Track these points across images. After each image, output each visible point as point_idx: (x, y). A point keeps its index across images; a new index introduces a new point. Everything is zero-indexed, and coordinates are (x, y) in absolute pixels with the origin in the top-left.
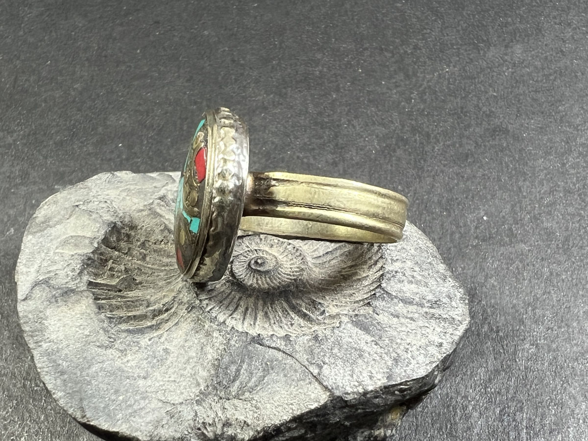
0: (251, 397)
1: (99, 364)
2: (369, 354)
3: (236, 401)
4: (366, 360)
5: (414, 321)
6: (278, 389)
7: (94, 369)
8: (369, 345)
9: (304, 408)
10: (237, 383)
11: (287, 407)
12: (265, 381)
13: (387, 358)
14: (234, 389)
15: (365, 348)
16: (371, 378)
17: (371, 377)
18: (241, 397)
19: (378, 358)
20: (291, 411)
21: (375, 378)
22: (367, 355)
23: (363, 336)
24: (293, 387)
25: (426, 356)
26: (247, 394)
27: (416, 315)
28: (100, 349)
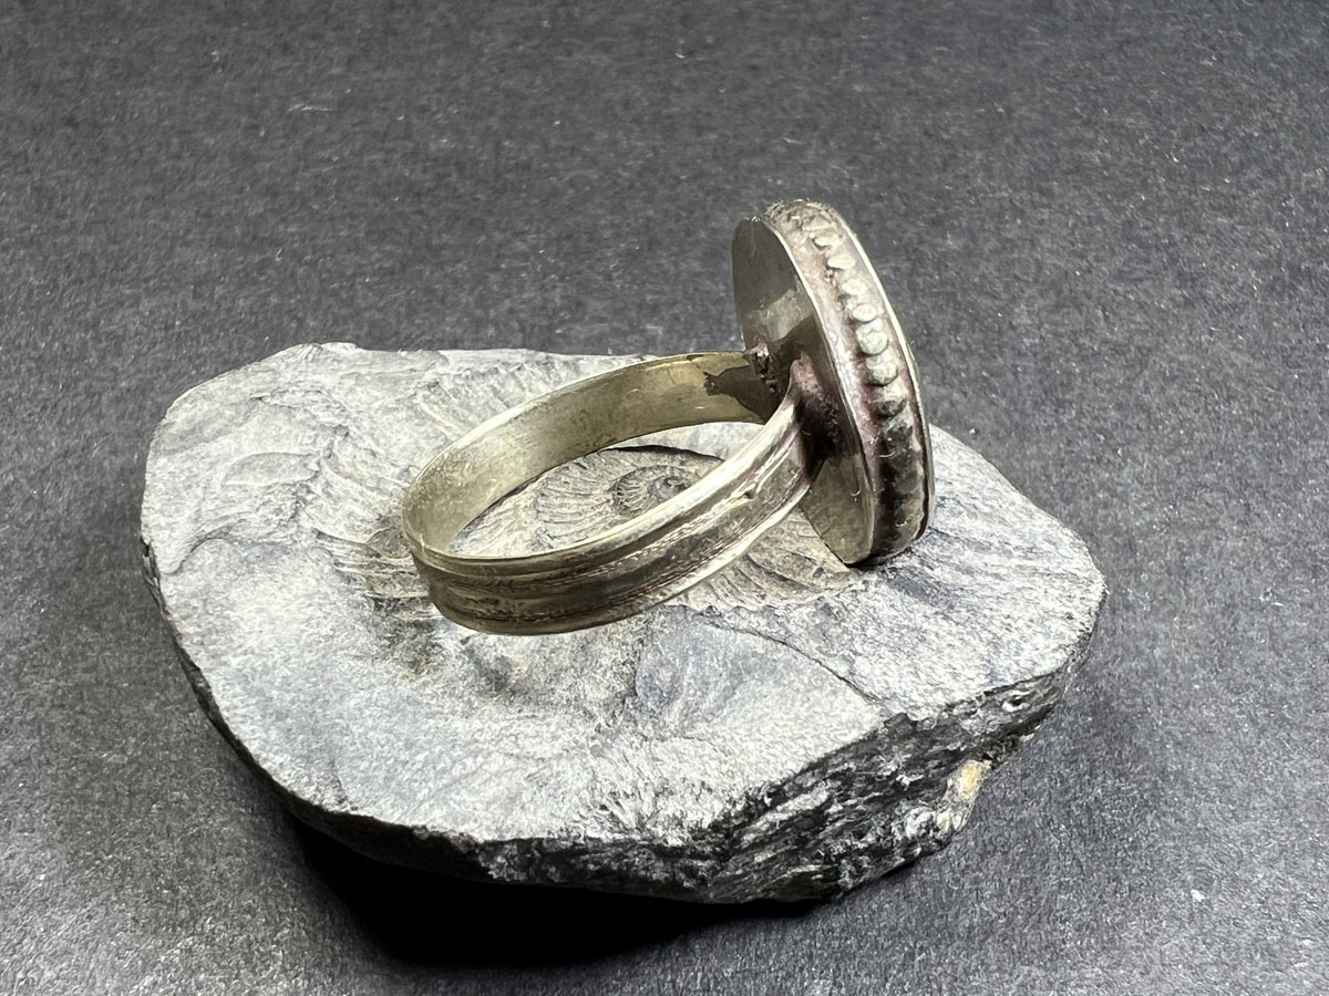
0: (711, 731)
1: (362, 693)
2: (937, 635)
3: (678, 743)
4: (934, 646)
5: (1002, 579)
6: (766, 710)
7: (352, 703)
8: (932, 620)
9: (830, 743)
10: (678, 705)
11: (792, 743)
12: (736, 697)
13: (975, 642)
14: (672, 717)
15: (925, 626)
16: (954, 678)
17: (955, 676)
18: (688, 734)
19: (957, 643)
20: (802, 752)
21: (963, 678)
22: (933, 637)
23: (916, 606)
24: (797, 704)
25: (1047, 635)
26: (702, 727)
27: (1003, 571)
28: (360, 663)
